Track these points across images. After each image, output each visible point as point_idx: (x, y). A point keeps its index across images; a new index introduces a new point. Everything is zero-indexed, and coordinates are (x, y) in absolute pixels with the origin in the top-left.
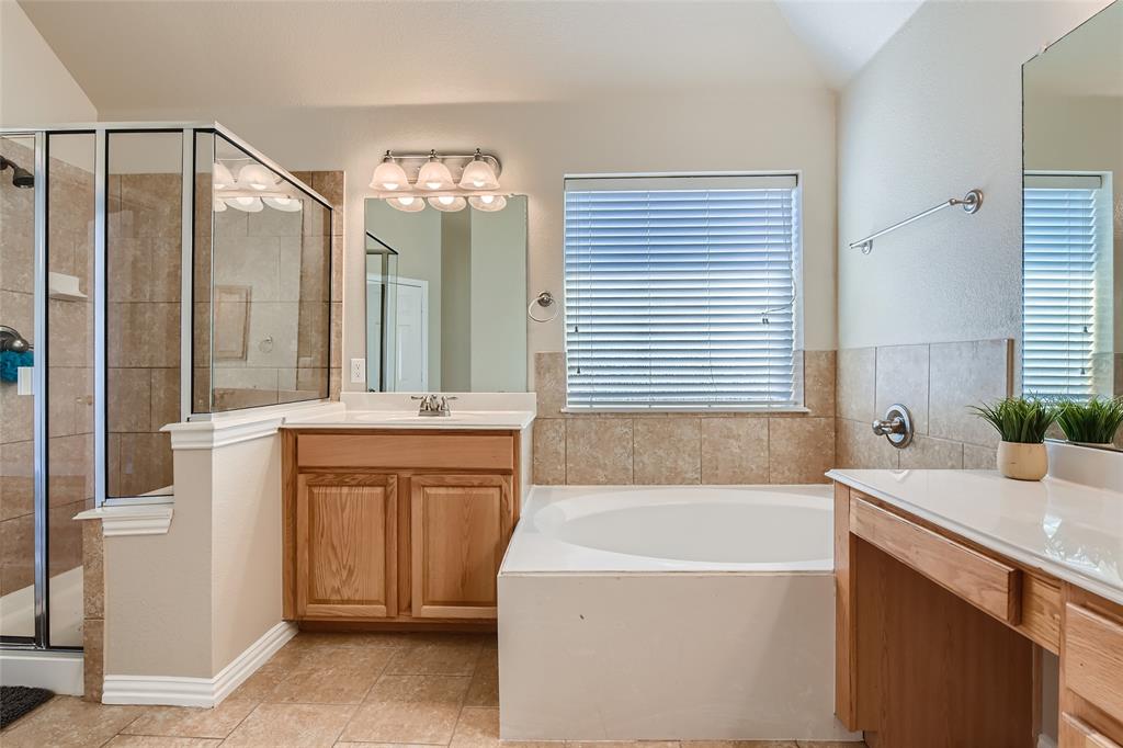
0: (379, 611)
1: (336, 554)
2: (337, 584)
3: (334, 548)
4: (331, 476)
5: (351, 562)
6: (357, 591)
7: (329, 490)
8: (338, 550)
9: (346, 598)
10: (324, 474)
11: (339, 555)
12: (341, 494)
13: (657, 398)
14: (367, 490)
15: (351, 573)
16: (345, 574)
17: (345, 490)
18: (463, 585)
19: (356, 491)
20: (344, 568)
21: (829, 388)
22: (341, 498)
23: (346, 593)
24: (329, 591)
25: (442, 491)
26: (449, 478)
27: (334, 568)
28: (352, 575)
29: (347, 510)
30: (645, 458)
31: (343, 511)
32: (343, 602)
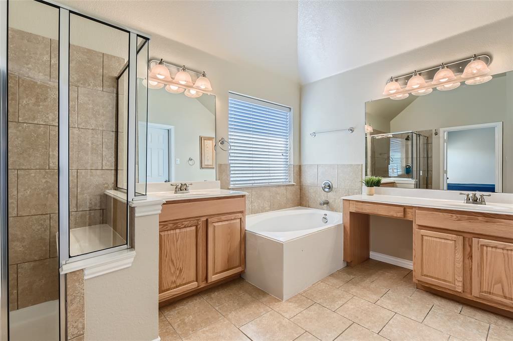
0: (194, 285)
1: (173, 264)
2: (174, 278)
3: (172, 261)
4: (171, 225)
5: (181, 266)
6: (184, 279)
7: (169, 232)
8: (175, 262)
9: (178, 284)
10: (167, 225)
11: (175, 264)
12: (176, 233)
13: (256, 182)
14: (188, 229)
15: (181, 271)
16: (178, 272)
17: (178, 231)
18: (228, 262)
19: (183, 230)
20: (178, 269)
21: (299, 177)
22: (176, 235)
23: (179, 282)
24: (170, 284)
25: (220, 224)
26: (223, 218)
27: (172, 272)
28: (181, 272)
29: (179, 241)
30: (255, 204)
31: (177, 241)
32: (177, 287)
